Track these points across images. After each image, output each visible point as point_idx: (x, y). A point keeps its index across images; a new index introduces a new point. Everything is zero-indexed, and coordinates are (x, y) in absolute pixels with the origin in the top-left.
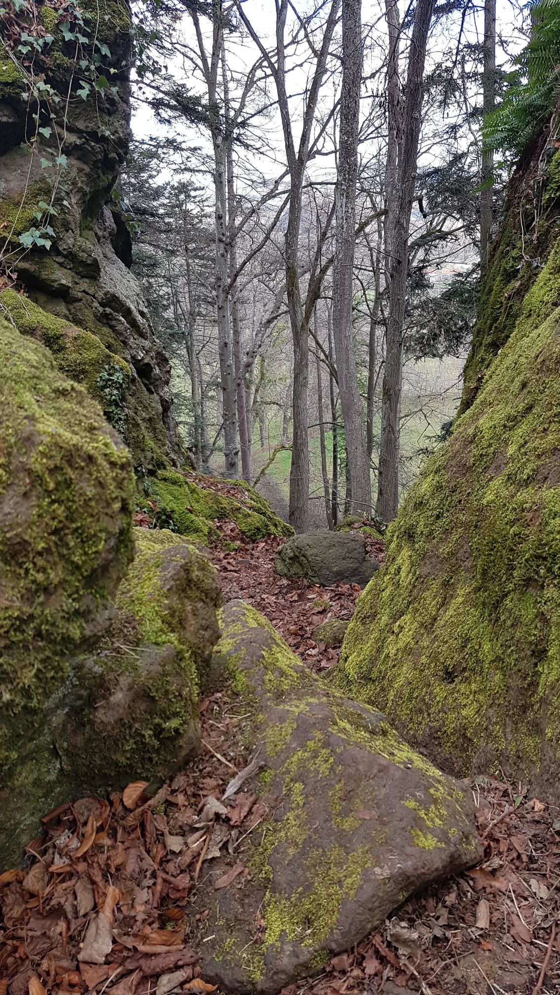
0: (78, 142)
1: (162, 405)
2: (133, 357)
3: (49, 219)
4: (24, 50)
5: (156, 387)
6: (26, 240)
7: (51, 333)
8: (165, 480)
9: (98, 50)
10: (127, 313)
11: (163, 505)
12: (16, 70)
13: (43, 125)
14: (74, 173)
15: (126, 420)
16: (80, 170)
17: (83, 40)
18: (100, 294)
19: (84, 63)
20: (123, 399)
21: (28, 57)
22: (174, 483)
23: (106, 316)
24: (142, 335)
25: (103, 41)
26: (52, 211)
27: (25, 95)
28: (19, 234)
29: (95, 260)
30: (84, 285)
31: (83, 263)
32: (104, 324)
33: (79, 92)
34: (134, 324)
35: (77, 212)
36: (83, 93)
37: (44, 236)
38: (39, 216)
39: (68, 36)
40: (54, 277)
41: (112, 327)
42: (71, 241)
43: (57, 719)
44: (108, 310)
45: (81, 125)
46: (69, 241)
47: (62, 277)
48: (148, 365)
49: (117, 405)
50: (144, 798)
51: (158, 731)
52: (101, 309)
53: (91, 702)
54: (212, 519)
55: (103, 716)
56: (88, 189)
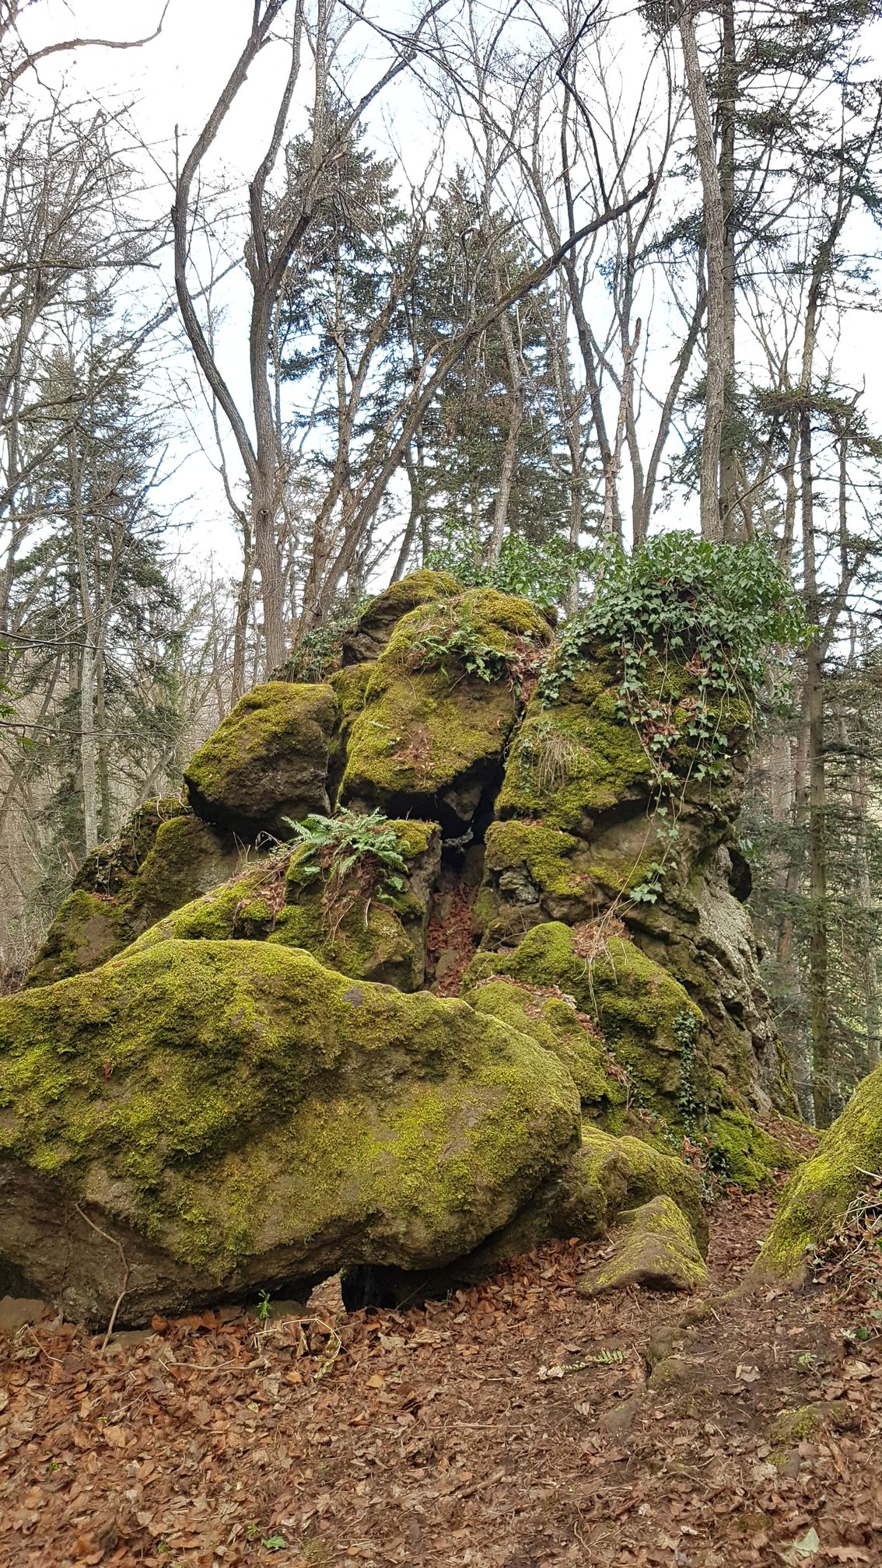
0: (692, 812)
1: (754, 1044)
2: (723, 996)
3: (659, 878)
4: (655, 747)
5: (749, 1025)
6: (636, 895)
7: (641, 980)
8: (728, 1119)
9: (716, 741)
10: (722, 955)
11: (718, 1142)
12: (648, 762)
13: (661, 805)
14: (686, 836)
15: (694, 1061)
16: (692, 833)
17: (705, 735)
18: (697, 939)
19: (702, 753)
20: (694, 1041)
21: (658, 751)
22: (737, 1124)
23: (700, 957)
24: (736, 975)
25: (722, 732)
26: (662, 872)
27: (651, 782)
28: (632, 888)
29: (696, 910)
30: (685, 929)
31: (685, 911)
32: (698, 965)
33: (697, 775)
34: (728, 965)
35: (686, 866)
36: (700, 776)
37: (651, 892)
38: (650, 875)
39: (693, 732)
40: (657, 924)
41: (706, 967)
42: (676, 893)
43: (551, 1203)
44: (703, 952)
45: (696, 799)
46: (674, 893)
47: (664, 923)
48: (739, 1004)
49: (687, 1046)
50: (577, 1245)
51: (585, 1218)
52: (696, 952)
53: (563, 1199)
54: (772, 1167)
55: (566, 1205)
56: (697, 848)
